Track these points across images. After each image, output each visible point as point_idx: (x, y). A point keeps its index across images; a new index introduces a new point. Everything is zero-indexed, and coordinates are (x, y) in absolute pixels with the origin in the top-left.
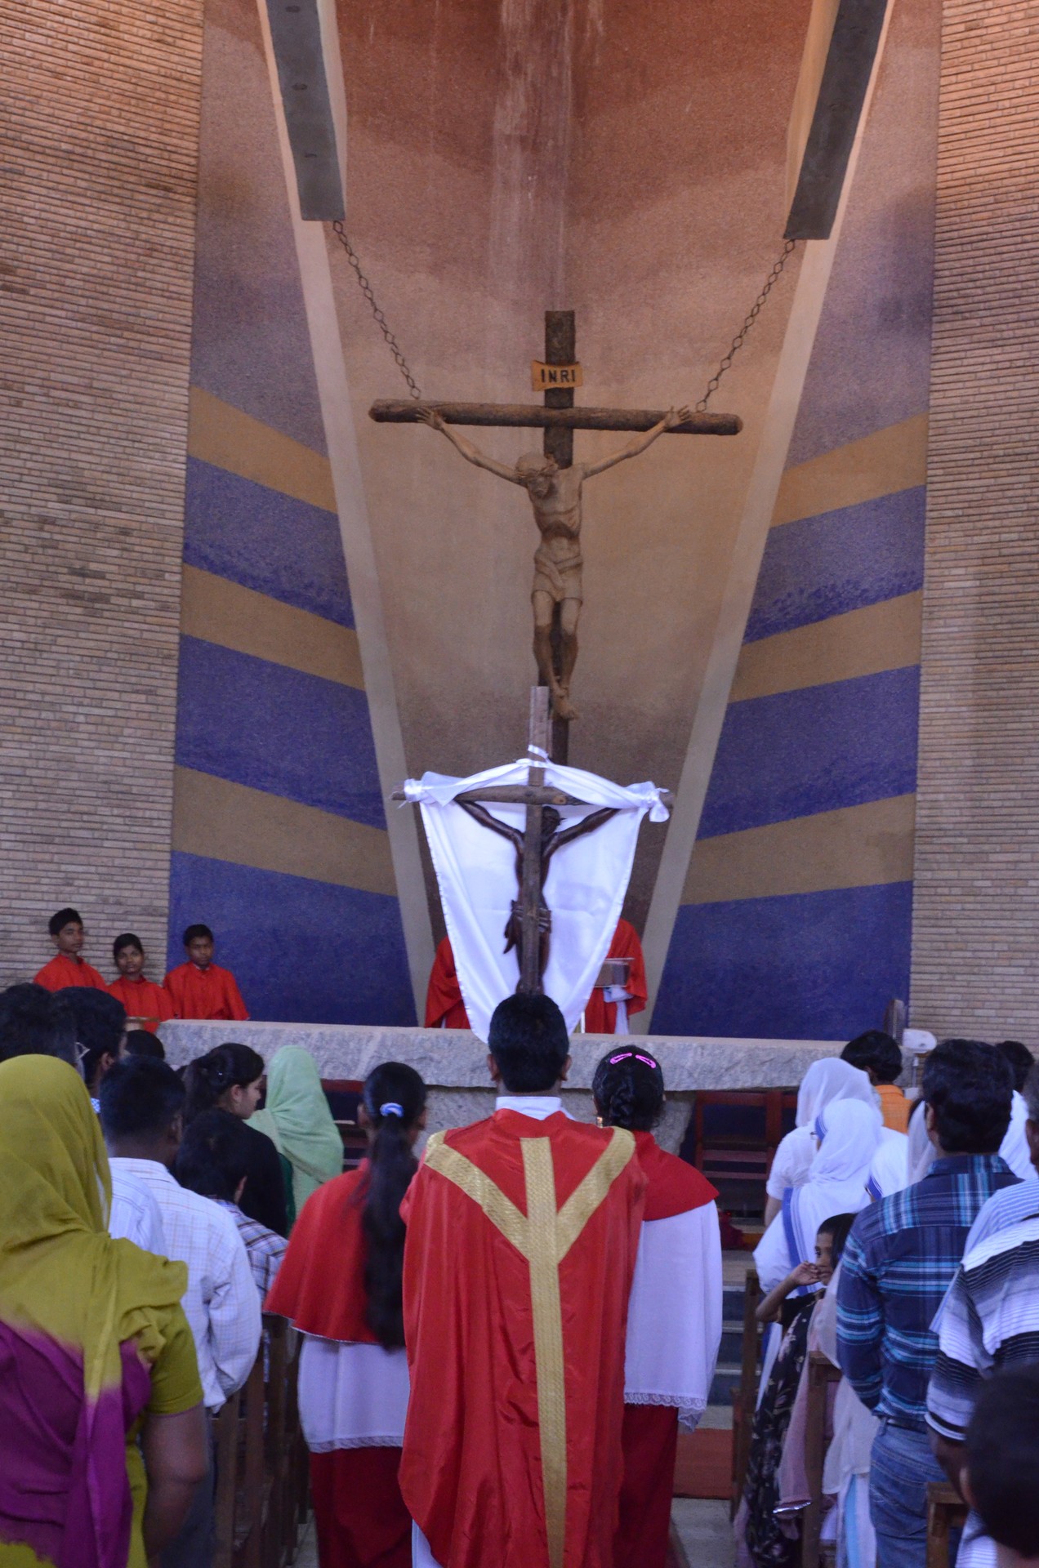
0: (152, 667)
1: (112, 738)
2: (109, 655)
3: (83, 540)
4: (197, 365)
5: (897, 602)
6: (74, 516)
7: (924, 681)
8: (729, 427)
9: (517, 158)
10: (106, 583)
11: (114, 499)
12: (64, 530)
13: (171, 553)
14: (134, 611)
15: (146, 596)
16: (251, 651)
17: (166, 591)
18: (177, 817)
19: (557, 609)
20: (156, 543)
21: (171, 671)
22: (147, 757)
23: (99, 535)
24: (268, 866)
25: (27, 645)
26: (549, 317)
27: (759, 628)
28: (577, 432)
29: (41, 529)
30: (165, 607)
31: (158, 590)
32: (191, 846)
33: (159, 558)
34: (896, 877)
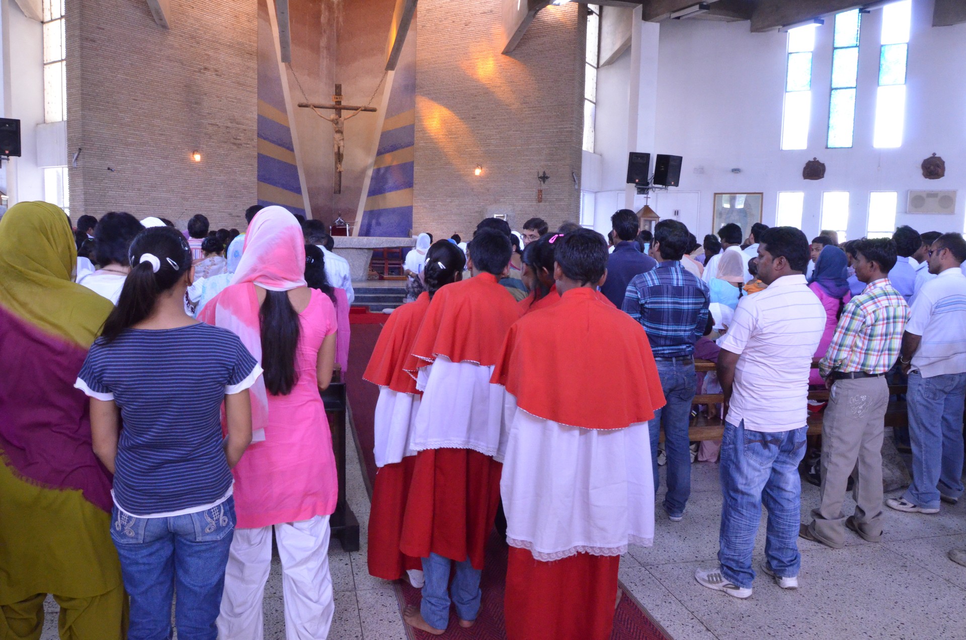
0: (252, 160)
1: (244, 175)
2: (242, 157)
3: (236, 132)
4: (259, 94)
5: (409, 148)
6: (234, 126)
7: (415, 164)
8: (374, 110)
9: (325, 51)
10: (241, 141)
11: (242, 123)
12: (232, 129)
13: (255, 135)
14: (248, 147)
15: (250, 144)
16: (274, 157)
17: (254, 143)
18: (258, 191)
19: (339, 148)
20: (251, 133)
21: (256, 160)
22: (251, 179)
23: (239, 131)
25: (225, 154)
26: (336, 85)
27: (380, 153)
29: (227, 129)
30: (254, 147)
31: (252, 143)
32: (261, 198)
33: (252, 136)
34: (410, 205)
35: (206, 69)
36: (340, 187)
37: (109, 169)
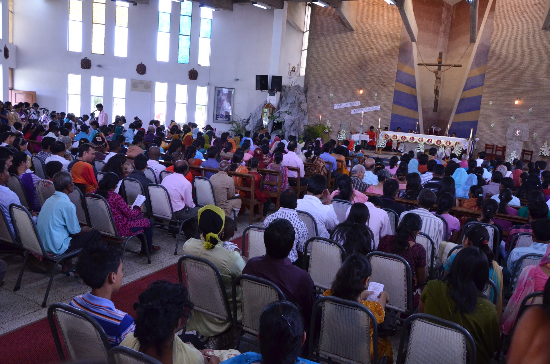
0: (391, 93)
1: (386, 101)
2: (386, 91)
3: (384, 79)
4: (399, 59)
5: (481, 87)
6: (383, 76)
7: (482, 97)
8: (460, 66)
9: (442, 34)
10: (386, 84)
11: (388, 74)
12: (382, 78)
15: (391, 85)
16: (403, 91)
17: (393, 84)
18: (393, 109)
19: (437, 87)
20: (392, 79)
21: (393, 93)
22: (390, 103)
23: (386, 78)
24: (403, 115)
25: (376, 90)
26: (439, 53)
27: (464, 90)
28: (442, 67)
29: (379, 78)
30: (393, 86)
32: (394, 113)
33: (393, 81)
34: (476, 120)
35: (371, 48)
36: (437, 108)
37: (319, 97)
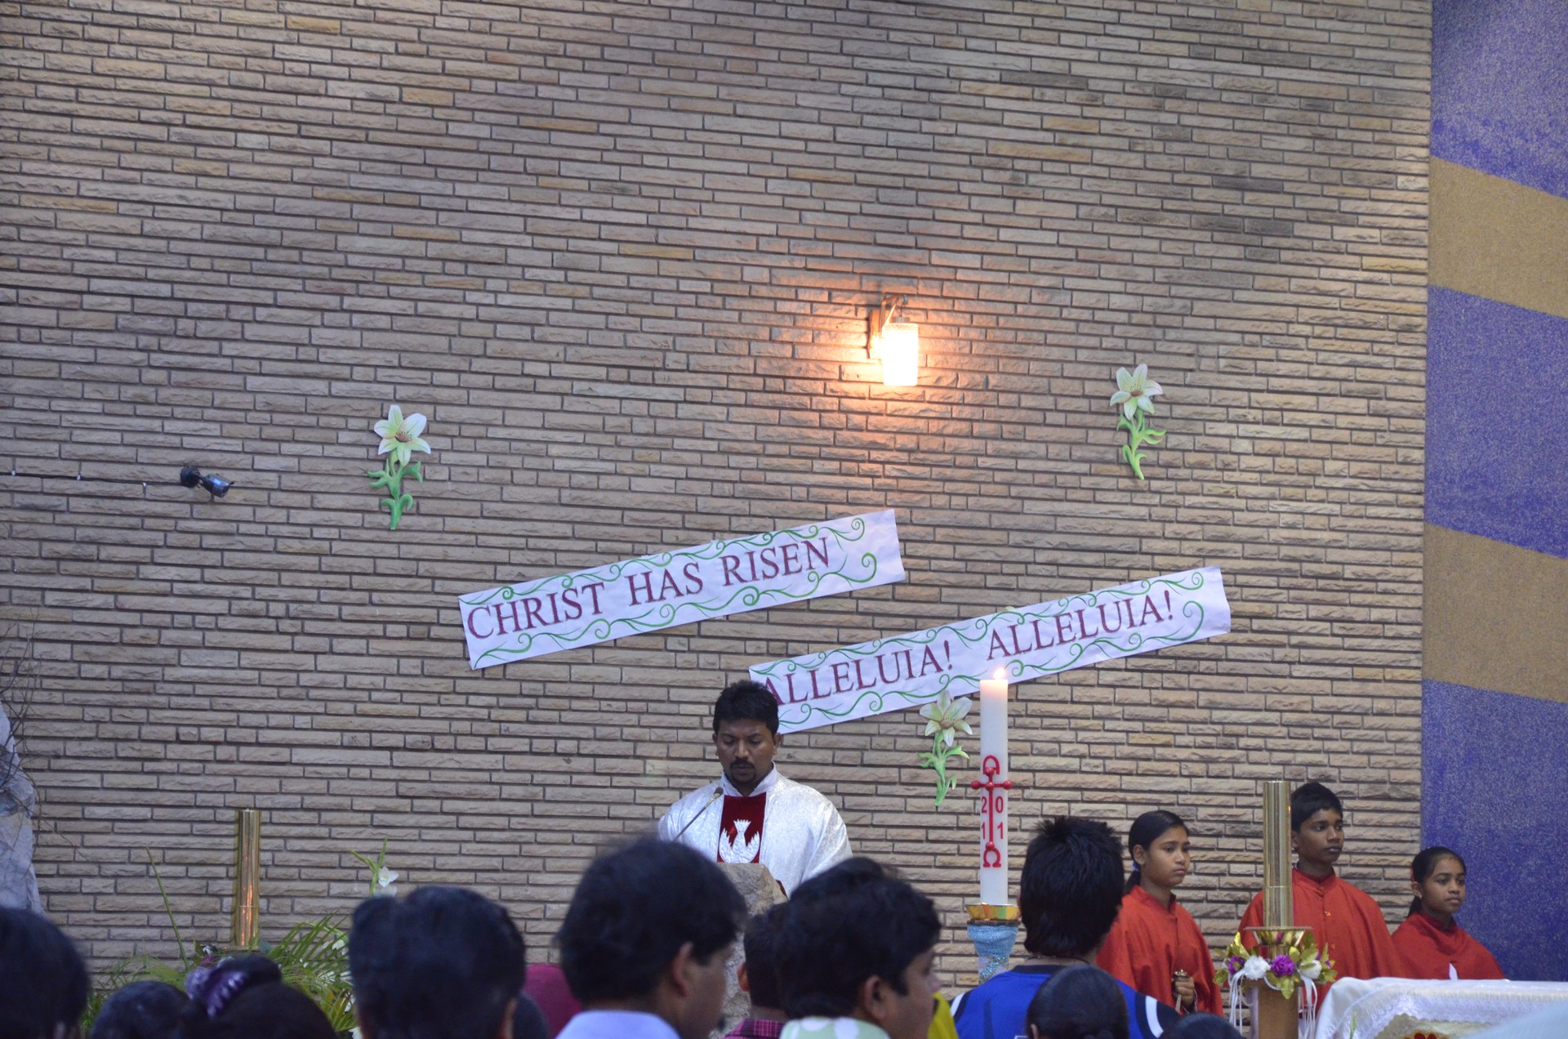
0: (1377, 348)
1: (1304, 479)
2: (1294, 329)
3: (1239, 125)
6: (1220, 81)
10: (1287, 200)
11: (1296, 47)
12: (1203, 108)
13: (1406, 139)
14: (1341, 248)
15: (1362, 219)
17: (1399, 209)
18: (1432, 618)
20: (1376, 123)
21: (1412, 354)
22: (1372, 511)
23: (1269, 114)
25: (1136, 318)
29: (1160, 109)
30: (1399, 239)
31: (1384, 208)
32: (1460, 672)
33: (1384, 150)
37: (190, 479)
